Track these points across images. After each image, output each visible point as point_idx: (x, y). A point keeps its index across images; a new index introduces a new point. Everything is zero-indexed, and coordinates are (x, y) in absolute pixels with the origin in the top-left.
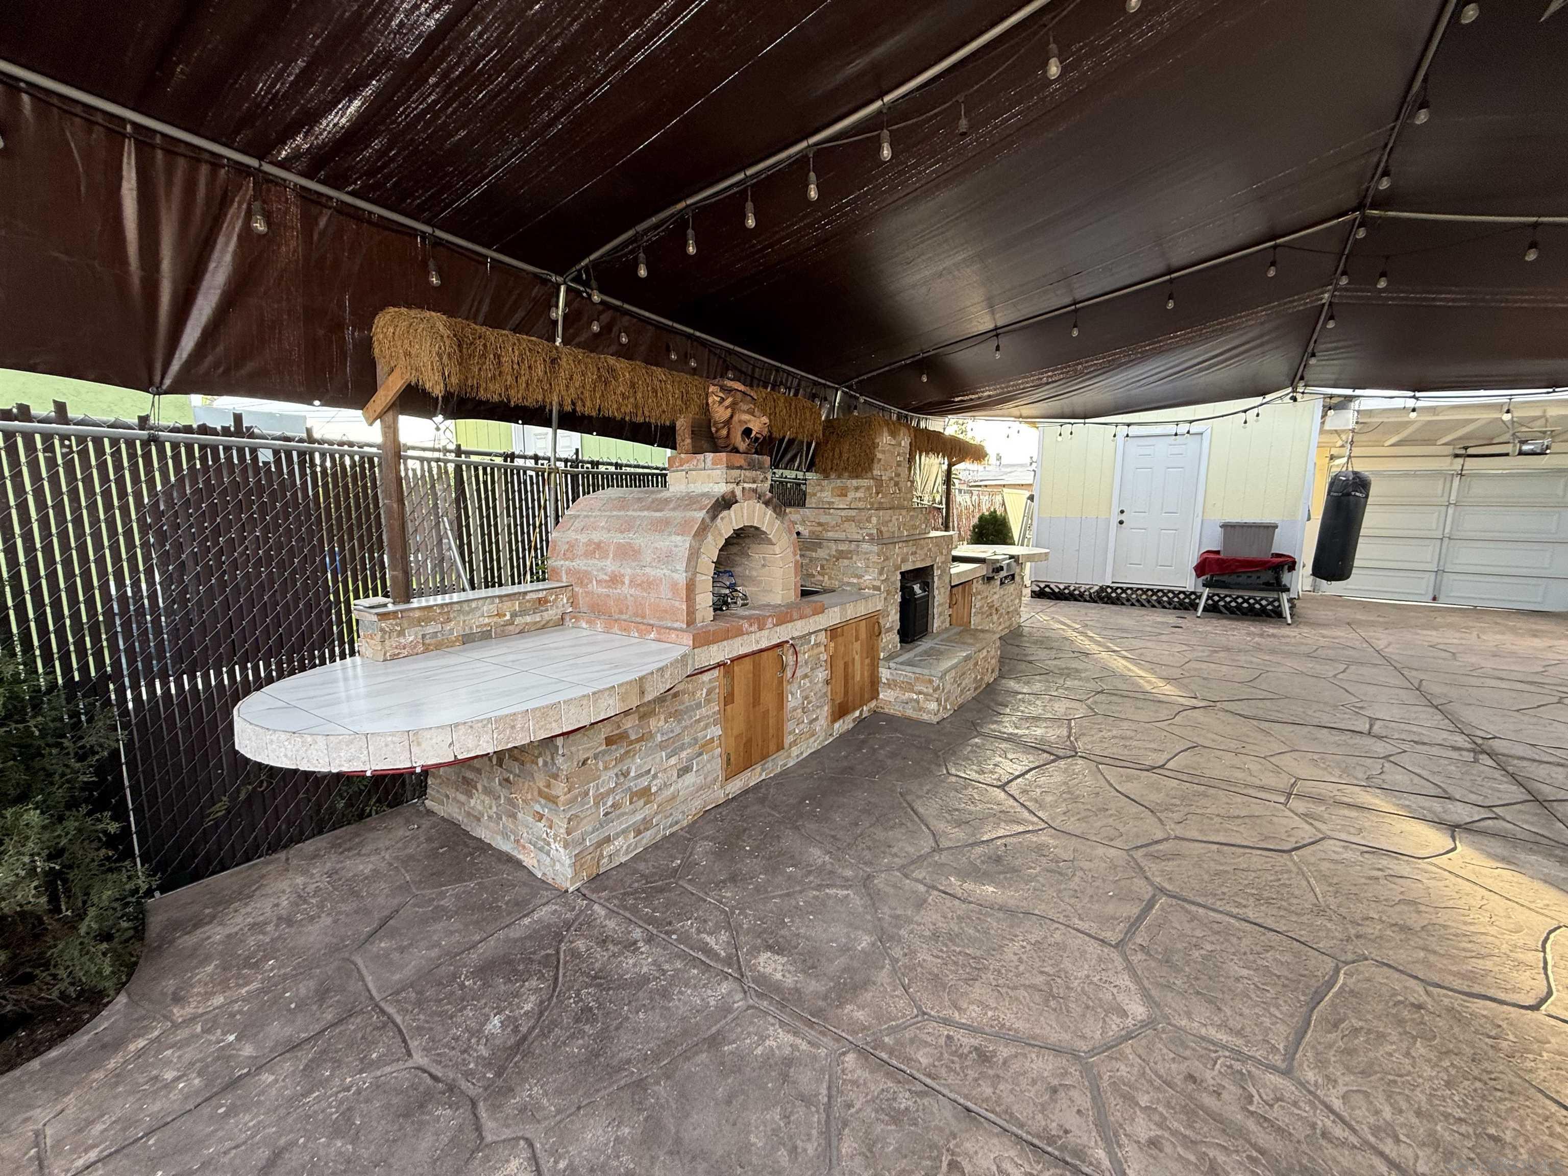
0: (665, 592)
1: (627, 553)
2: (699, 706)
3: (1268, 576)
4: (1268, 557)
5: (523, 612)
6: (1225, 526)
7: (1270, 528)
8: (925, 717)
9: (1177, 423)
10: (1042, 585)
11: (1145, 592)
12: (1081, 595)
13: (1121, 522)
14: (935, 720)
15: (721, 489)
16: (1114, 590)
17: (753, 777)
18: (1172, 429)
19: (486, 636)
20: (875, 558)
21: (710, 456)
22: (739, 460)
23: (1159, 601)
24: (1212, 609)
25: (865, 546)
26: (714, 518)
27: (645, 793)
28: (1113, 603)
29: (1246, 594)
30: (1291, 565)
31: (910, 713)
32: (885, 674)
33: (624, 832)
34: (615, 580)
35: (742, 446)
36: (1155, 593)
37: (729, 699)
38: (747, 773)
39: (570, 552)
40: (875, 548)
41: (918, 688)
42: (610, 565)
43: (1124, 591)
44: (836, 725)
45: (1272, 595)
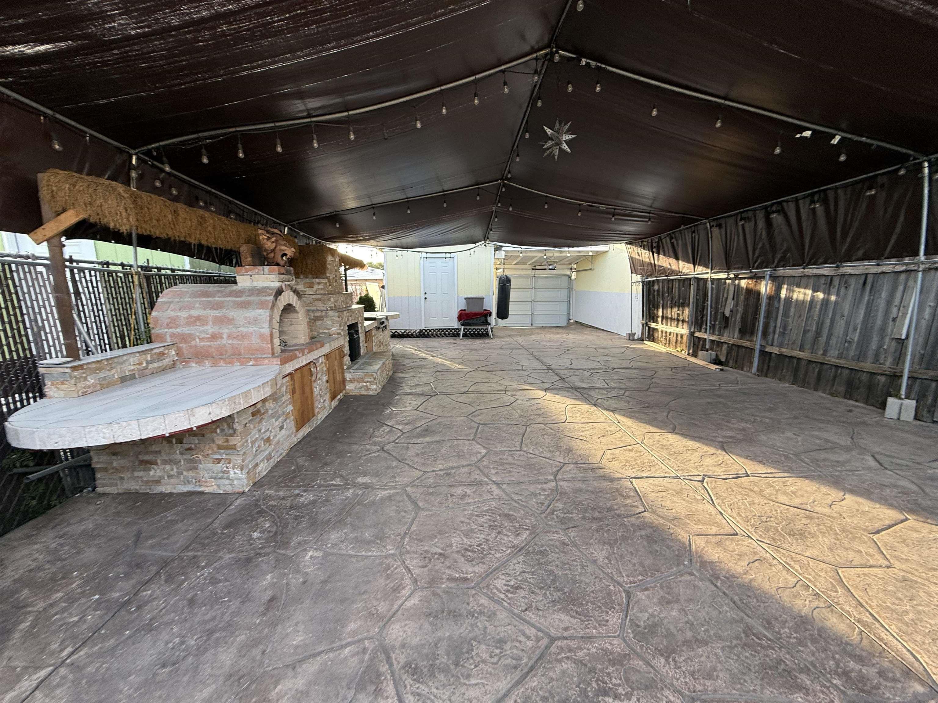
0: (255, 340)
1: (220, 321)
2: (283, 396)
3: (483, 319)
4: (482, 311)
5: (152, 362)
6: (466, 299)
7: (482, 299)
8: (371, 393)
9: (446, 253)
10: (394, 331)
11: (439, 330)
12: (412, 334)
13: (426, 298)
14: (376, 393)
15: (277, 284)
16: (426, 331)
17: (306, 430)
18: (443, 255)
19: (132, 377)
20: (337, 319)
21: (267, 268)
22: (283, 270)
23: (445, 334)
24: (465, 335)
25: (331, 313)
26: (276, 300)
27: (268, 440)
28: (426, 337)
29: (476, 327)
30: (490, 314)
31: (364, 392)
32: (348, 376)
33: (263, 460)
34: (214, 337)
35: (282, 263)
36: (443, 331)
37: (294, 392)
38: (304, 428)
39: (173, 322)
40: (337, 314)
41: (366, 380)
42: (210, 329)
43: (430, 331)
44: (333, 403)
45: (485, 327)
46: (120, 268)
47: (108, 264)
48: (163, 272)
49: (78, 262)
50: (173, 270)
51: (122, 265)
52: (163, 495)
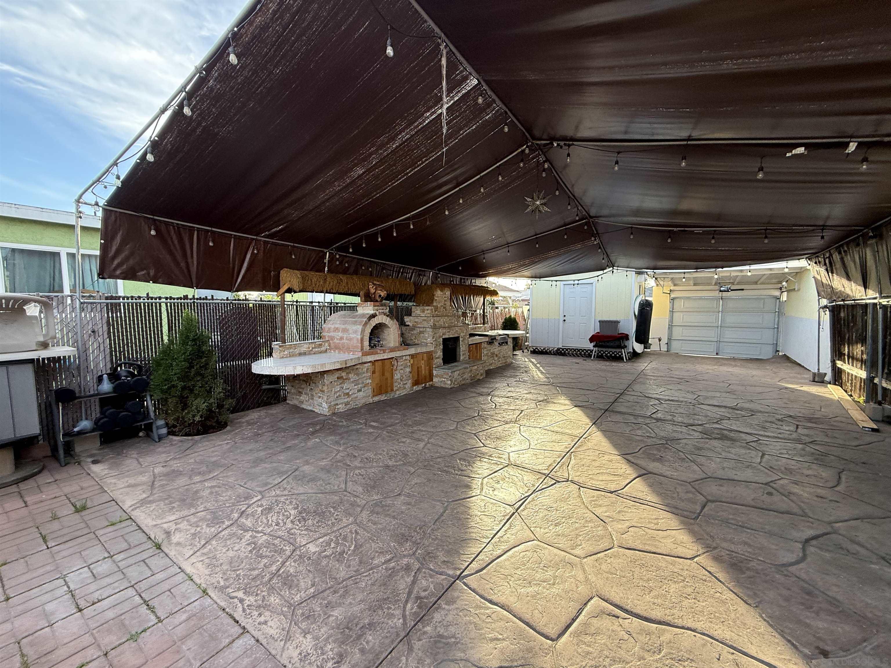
0: (355, 341)
1: (345, 330)
2: (364, 373)
3: (617, 343)
4: (617, 335)
5: (315, 348)
6: (600, 322)
7: (617, 322)
8: (447, 386)
9: (574, 281)
10: (535, 348)
11: (574, 350)
13: (564, 320)
14: (450, 387)
15: (372, 312)
16: (563, 349)
17: (383, 397)
19: (305, 354)
20: (431, 333)
23: (580, 354)
25: (428, 329)
26: (369, 320)
27: (348, 394)
28: (562, 355)
29: (613, 350)
30: (626, 337)
31: (443, 385)
32: (435, 373)
33: (342, 403)
34: (342, 338)
35: (379, 300)
36: (579, 351)
37: (374, 372)
38: (380, 396)
39: (329, 331)
40: (431, 330)
41: (445, 376)
42: (340, 334)
43: (567, 350)
44: (415, 387)
45: (618, 350)
46: (317, 304)
47: (312, 302)
48: (339, 305)
49: (300, 302)
50: (344, 303)
51: (319, 302)
52: (303, 409)
